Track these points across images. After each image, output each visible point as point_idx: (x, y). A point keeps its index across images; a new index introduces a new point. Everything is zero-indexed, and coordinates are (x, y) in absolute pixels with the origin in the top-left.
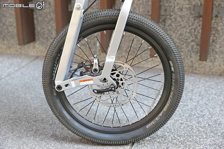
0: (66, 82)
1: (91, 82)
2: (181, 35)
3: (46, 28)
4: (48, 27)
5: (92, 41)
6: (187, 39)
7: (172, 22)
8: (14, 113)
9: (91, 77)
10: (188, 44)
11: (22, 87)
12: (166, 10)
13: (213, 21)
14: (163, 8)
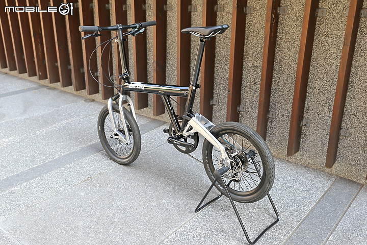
2: (282, 133)
7: (276, 123)
8: (159, 171)
12: (273, 115)
13: (303, 128)
14: (271, 113)
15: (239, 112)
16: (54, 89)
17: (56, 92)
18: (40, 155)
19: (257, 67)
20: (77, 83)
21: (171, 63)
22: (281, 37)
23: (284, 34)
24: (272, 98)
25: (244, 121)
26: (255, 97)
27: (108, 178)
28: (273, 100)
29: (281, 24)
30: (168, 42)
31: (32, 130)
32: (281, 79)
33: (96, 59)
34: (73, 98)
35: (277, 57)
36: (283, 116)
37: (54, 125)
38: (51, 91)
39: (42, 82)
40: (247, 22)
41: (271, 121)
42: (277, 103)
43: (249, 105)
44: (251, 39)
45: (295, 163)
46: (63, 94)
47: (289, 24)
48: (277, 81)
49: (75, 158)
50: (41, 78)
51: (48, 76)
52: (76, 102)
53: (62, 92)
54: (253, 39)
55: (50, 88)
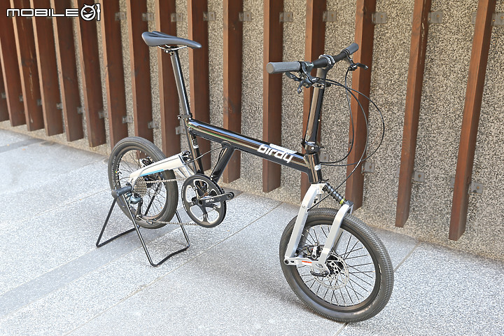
0: (293, 259)
1: (310, 264)
6: (442, 210)
7: (426, 190)
8: (251, 270)
9: (310, 260)
10: (443, 216)
11: (262, 241)
12: (419, 176)
13: (471, 196)
14: (416, 174)
15: (364, 173)
16: (53, 144)
17: (57, 149)
18: (54, 251)
19: (392, 104)
20: (94, 134)
21: (249, 100)
22: (433, 57)
23: (436, 54)
24: (418, 151)
25: (371, 187)
26: (389, 151)
27: (173, 285)
28: (420, 154)
29: (433, 38)
30: (245, 69)
31: (32, 210)
32: (432, 121)
33: (124, 97)
34: (85, 158)
35: (427, 89)
36: (437, 179)
37: (66, 202)
38: (49, 147)
39: (34, 134)
40: (375, 37)
41: (418, 187)
42: (427, 159)
43: (379, 163)
44: (382, 61)
45: (459, 251)
46: (69, 152)
47: (446, 37)
48: (427, 125)
49: (113, 255)
50: (33, 128)
51: (46, 125)
52: (93, 164)
53: (66, 148)
54: (386, 61)
55: (47, 143)
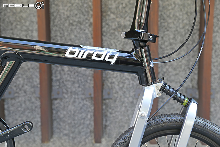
3: (20, 119)
4: (22, 117)
5: (77, 130)
